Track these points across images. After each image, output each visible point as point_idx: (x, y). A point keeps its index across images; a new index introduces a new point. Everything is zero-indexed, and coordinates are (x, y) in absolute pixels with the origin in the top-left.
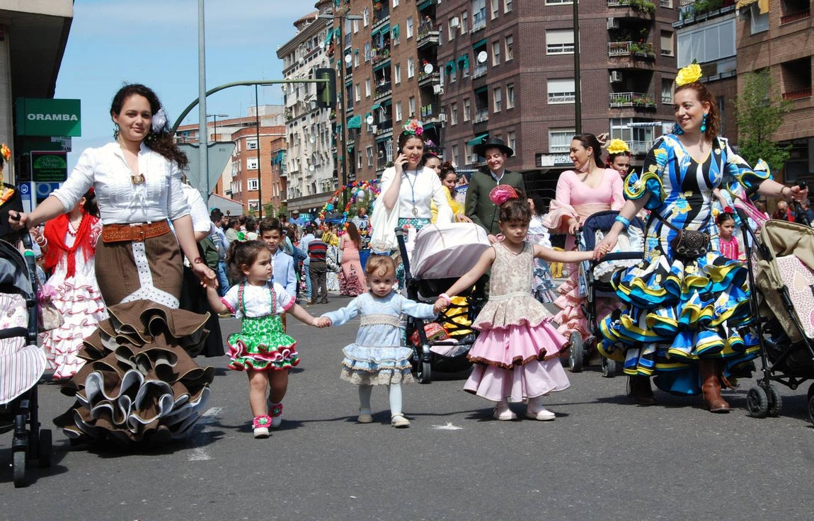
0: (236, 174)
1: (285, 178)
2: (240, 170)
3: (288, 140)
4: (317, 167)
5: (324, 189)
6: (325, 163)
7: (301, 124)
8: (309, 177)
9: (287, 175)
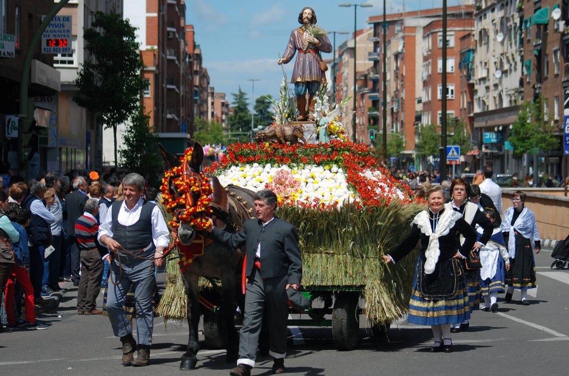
0: (425, 78)
1: (471, 86)
2: (430, 73)
3: (477, 38)
4: (505, 72)
5: (511, 101)
6: (513, 68)
7: (490, 15)
8: (496, 86)
9: (474, 82)
